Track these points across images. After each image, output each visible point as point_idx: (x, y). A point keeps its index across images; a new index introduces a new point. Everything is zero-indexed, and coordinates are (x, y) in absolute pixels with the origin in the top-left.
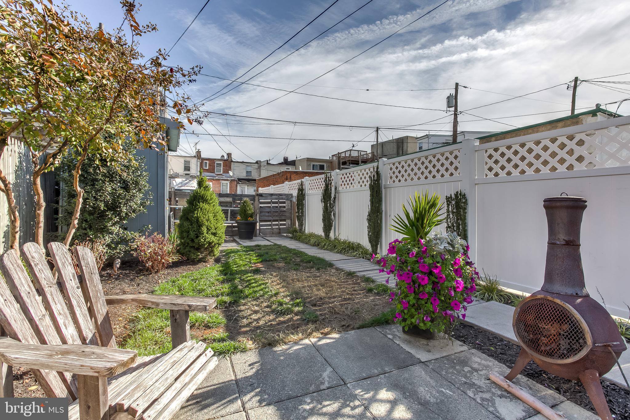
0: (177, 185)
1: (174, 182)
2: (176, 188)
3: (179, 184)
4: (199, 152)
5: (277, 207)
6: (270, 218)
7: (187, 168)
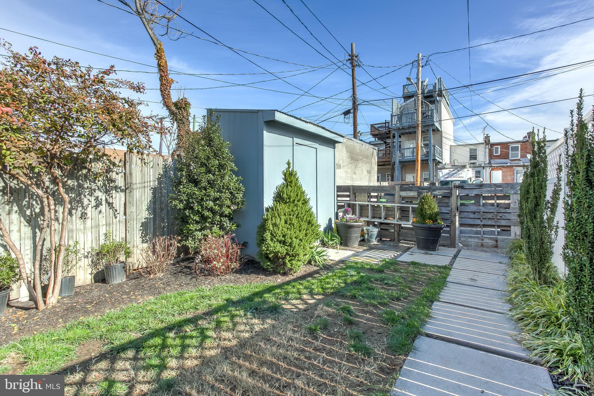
0: (443, 176)
1: (440, 173)
2: (442, 179)
3: (446, 175)
4: (487, 138)
5: (492, 205)
6: (478, 222)
7: (473, 157)
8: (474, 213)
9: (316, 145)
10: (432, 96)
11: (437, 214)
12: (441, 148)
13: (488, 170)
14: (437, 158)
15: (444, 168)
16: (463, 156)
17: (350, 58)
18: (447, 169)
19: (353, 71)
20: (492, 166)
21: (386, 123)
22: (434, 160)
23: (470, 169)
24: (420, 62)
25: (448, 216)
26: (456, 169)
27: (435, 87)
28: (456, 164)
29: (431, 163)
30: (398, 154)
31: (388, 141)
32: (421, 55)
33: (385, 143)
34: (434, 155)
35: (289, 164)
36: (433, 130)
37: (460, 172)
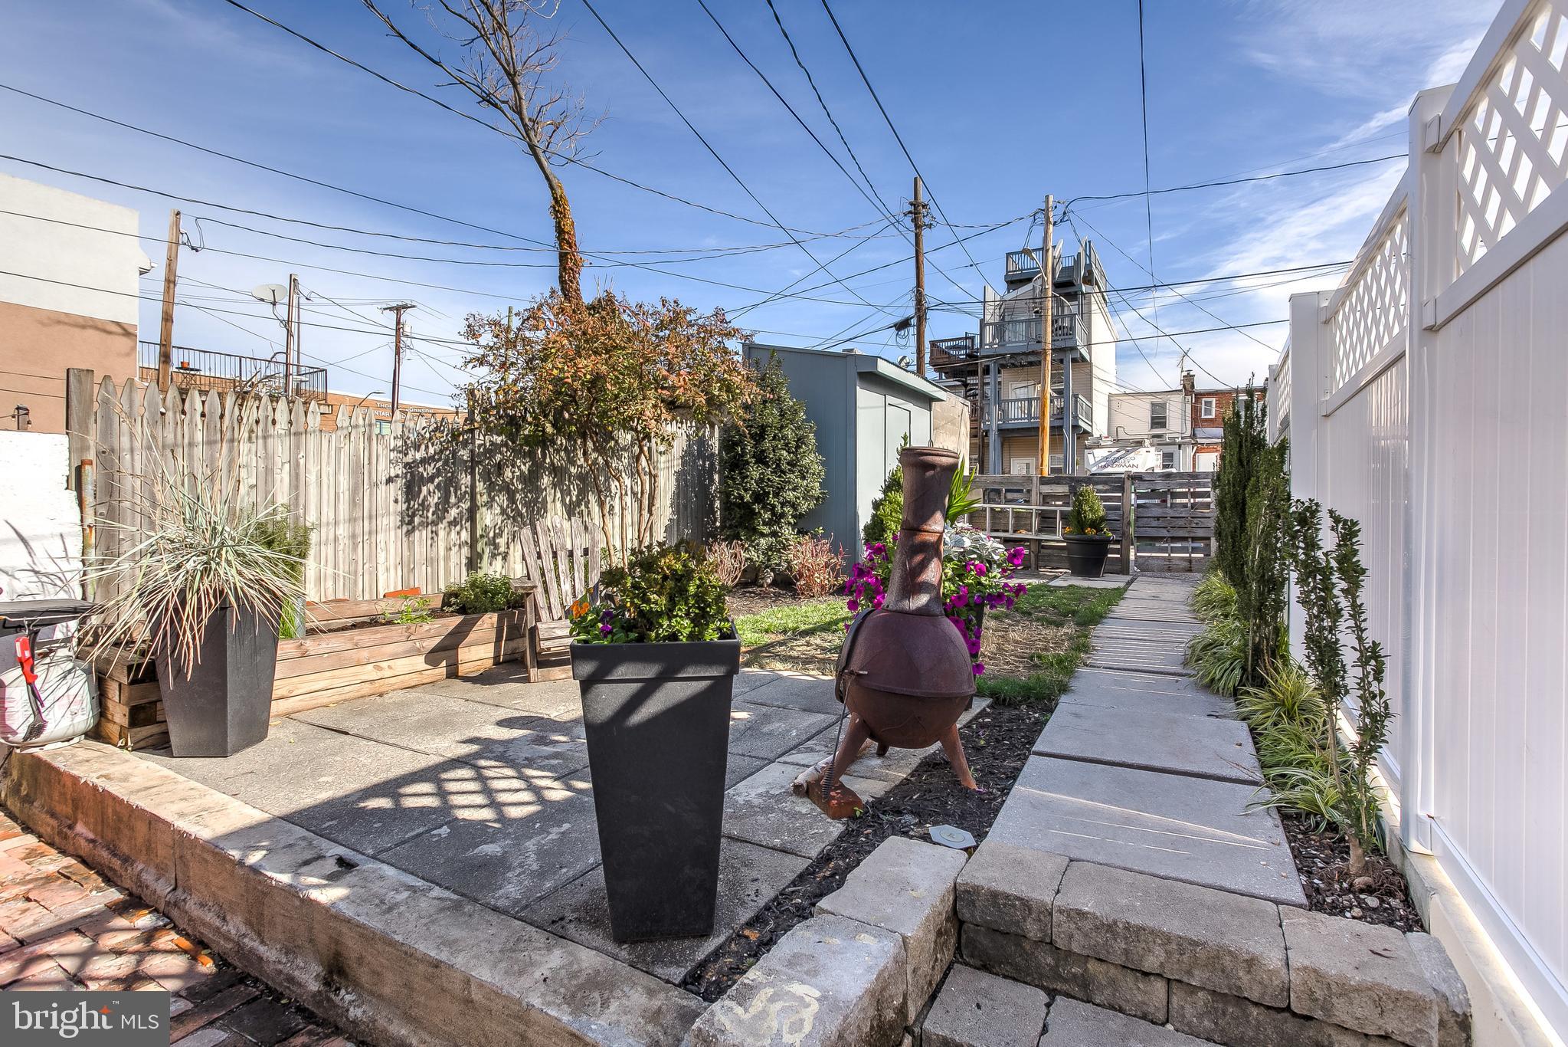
0: (1096, 463)
1: (1090, 457)
2: (1094, 470)
3: (1100, 461)
4: (1189, 378)
5: (1185, 506)
6: (1164, 533)
7: (1158, 421)
8: (1158, 518)
9: (910, 406)
10: (1070, 284)
11: (1103, 519)
12: (1091, 400)
13: (1189, 451)
14: (1081, 423)
15: (1099, 447)
16: (1136, 420)
17: (912, 209)
18: (1103, 447)
19: (917, 236)
20: (1197, 443)
21: (966, 338)
22: (1076, 427)
23: (1152, 449)
24: (1051, 214)
25: (1117, 525)
26: (1123, 447)
27: (1077, 262)
28: (1122, 436)
29: (1068, 435)
30: (996, 412)
31: (971, 380)
32: (1051, 198)
33: (965, 385)
34: (1076, 417)
35: (905, 438)
36: (1074, 360)
37: (1132, 455)
